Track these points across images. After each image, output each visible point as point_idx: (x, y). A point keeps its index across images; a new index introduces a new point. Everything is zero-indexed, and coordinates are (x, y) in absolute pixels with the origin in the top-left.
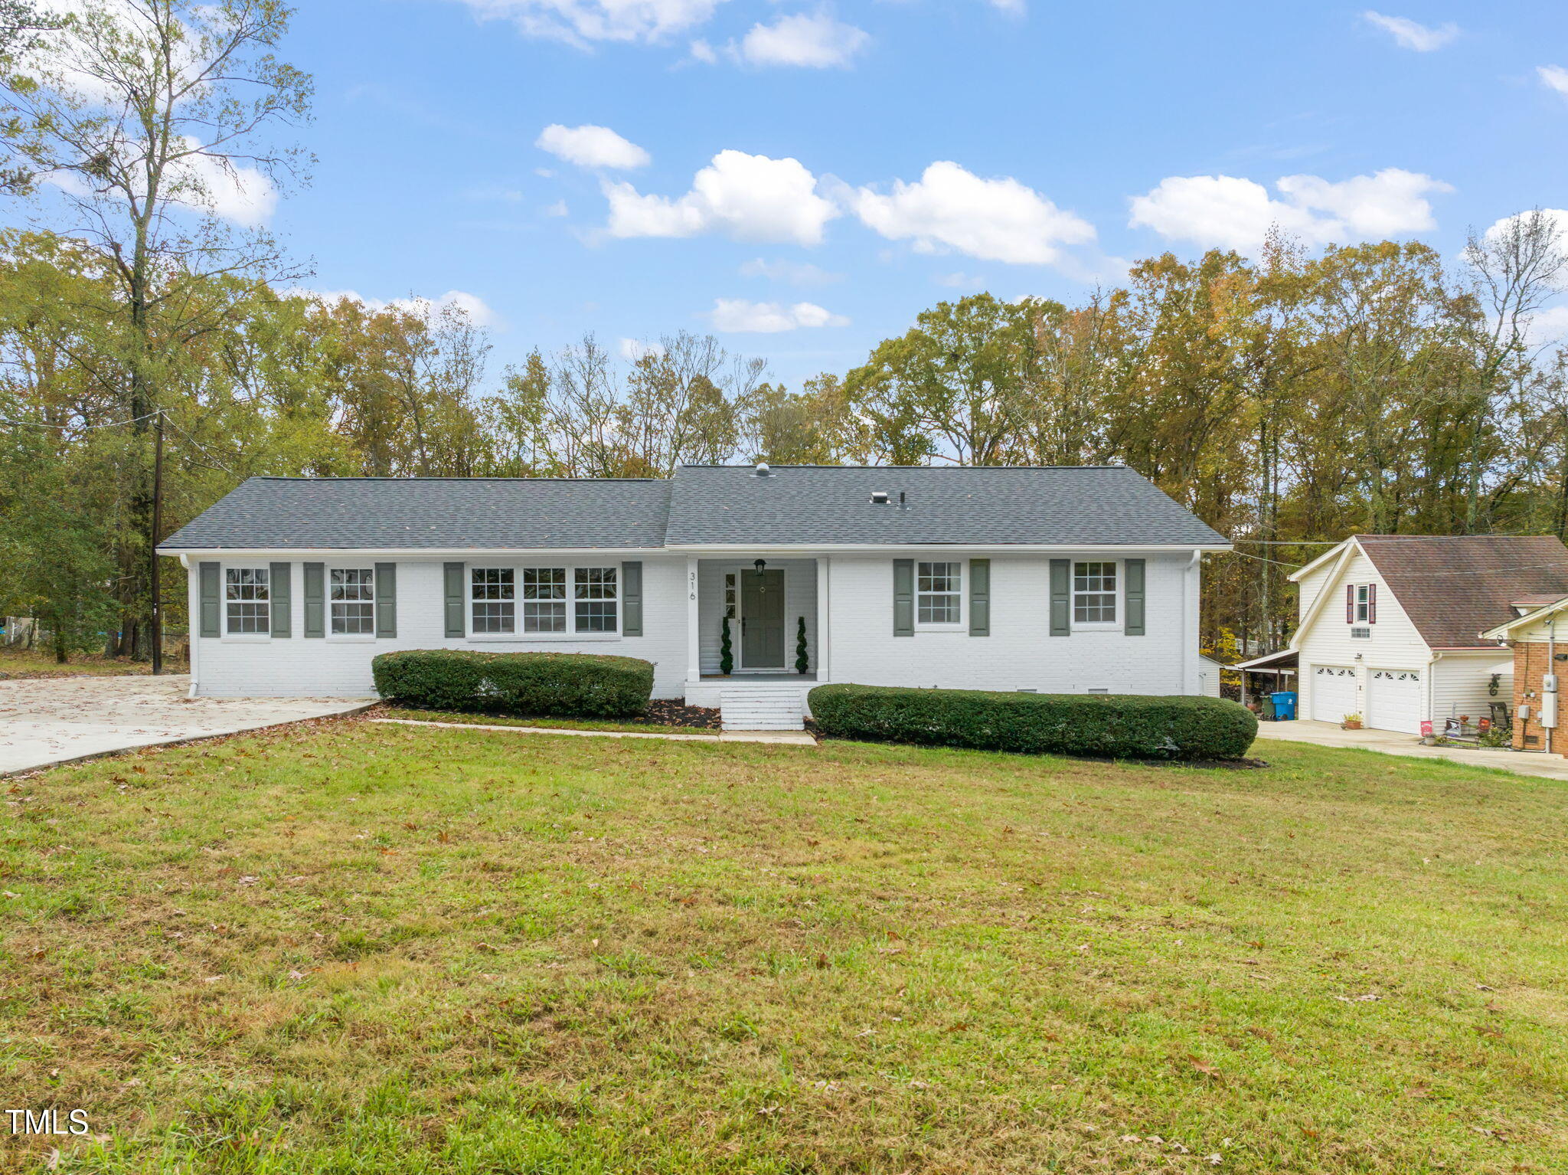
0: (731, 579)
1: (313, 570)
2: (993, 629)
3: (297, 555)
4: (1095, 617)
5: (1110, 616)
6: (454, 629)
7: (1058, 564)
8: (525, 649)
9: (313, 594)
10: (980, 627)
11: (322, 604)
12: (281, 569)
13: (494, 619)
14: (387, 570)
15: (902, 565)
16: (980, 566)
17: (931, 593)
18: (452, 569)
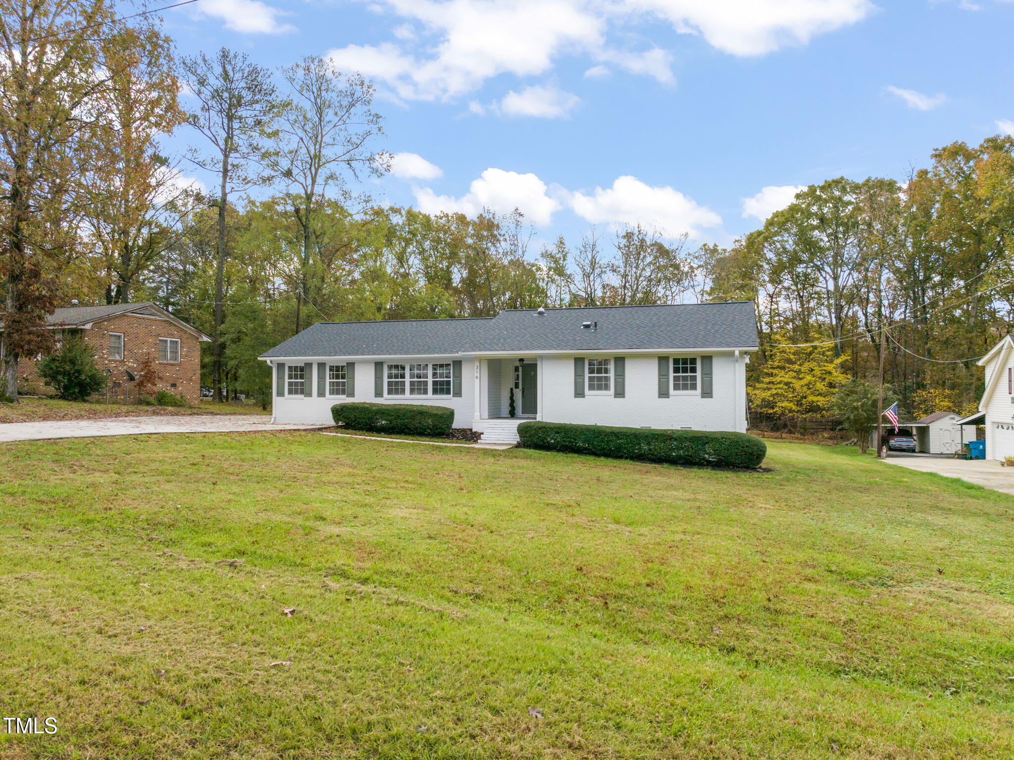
0: (517, 369)
1: (321, 365)
2: (627, 394)
3: (315, 359)
4: (685, 387)
5: (694, 387)
6: (379, 393)
7: (663, 360)
8: (409, 402)
9: (321, 378)
10: (620, 393)
11: (325, 382)
12: (309, 365)
13: (396, 388)
14: (351, 365)
15: (579, 361)
16: (620, 361)
17: (595, 375)
18: (379, 365)
